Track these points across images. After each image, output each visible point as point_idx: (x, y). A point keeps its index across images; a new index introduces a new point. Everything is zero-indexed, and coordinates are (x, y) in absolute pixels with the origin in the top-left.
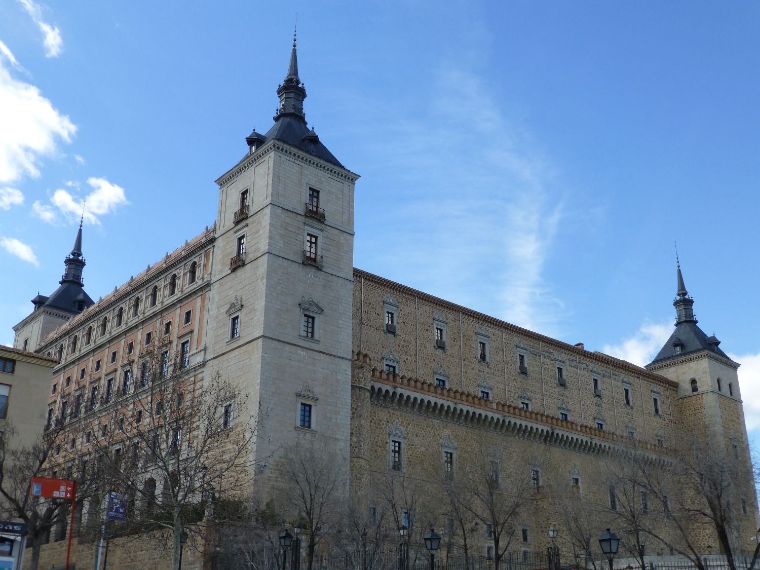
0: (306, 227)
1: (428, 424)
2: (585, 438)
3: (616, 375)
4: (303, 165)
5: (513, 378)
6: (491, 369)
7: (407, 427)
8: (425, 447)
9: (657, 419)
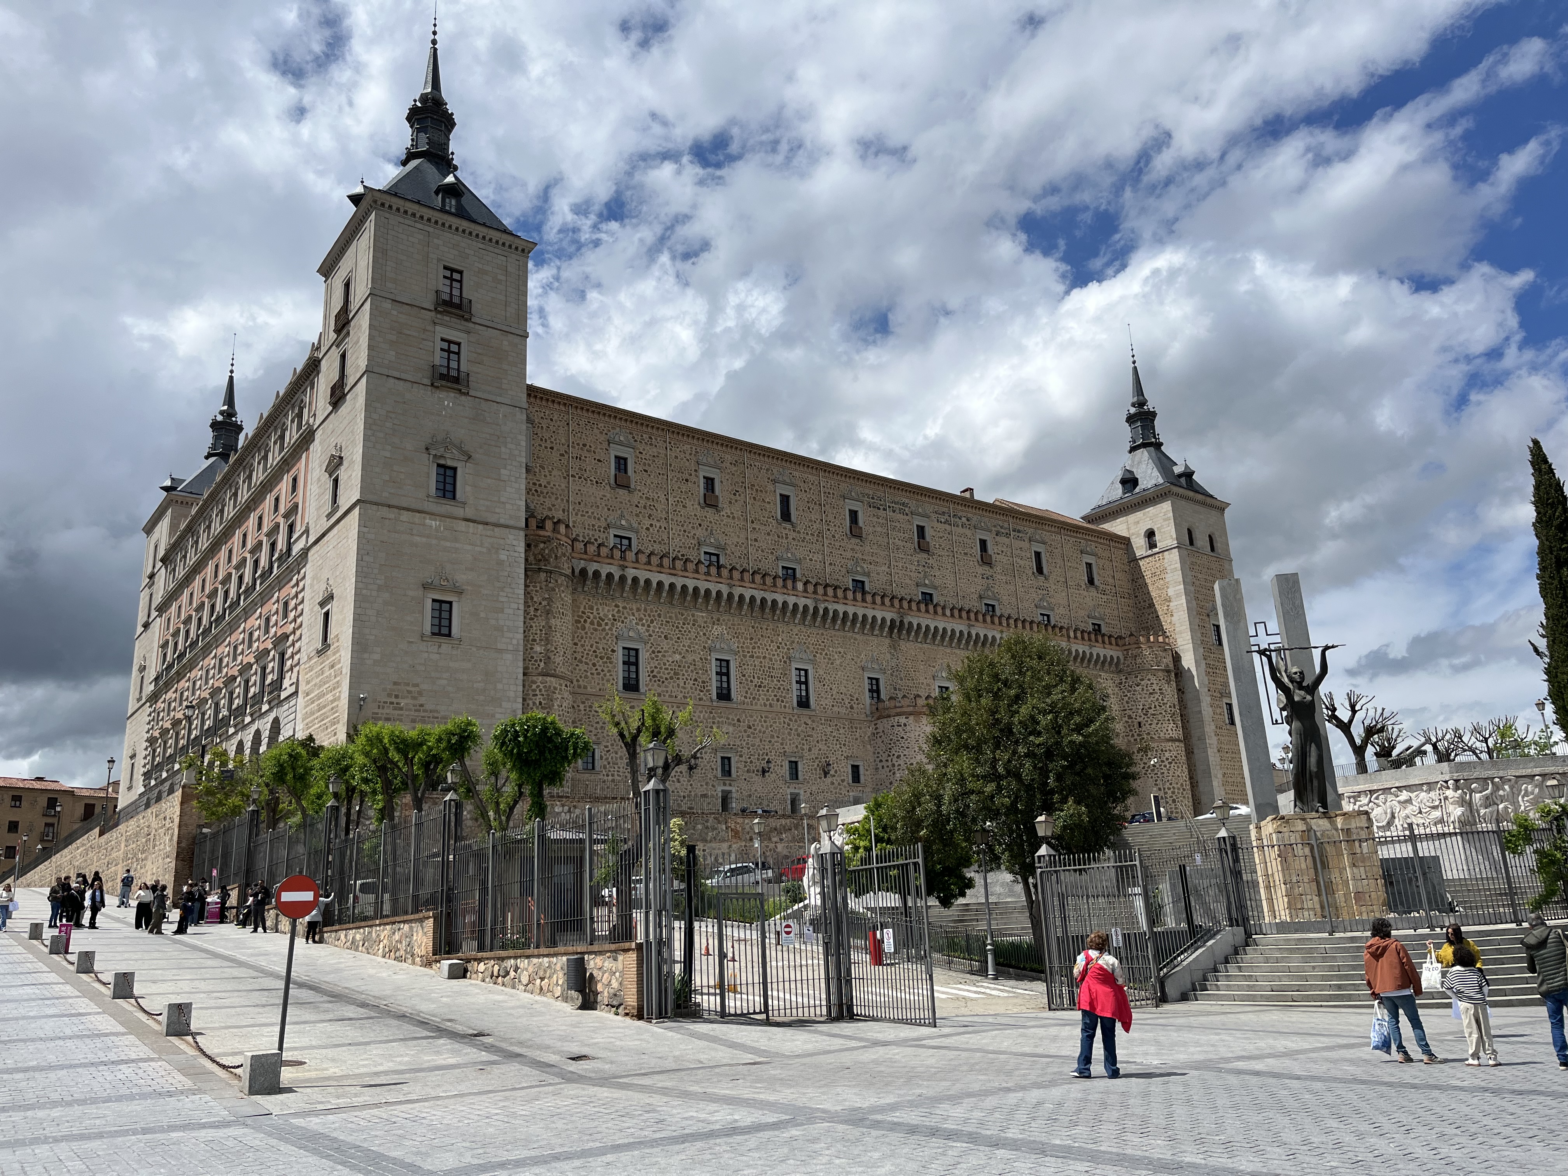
0: (438, 328)
1: (686, 619)
2: (959, 626)
3: (1019, 531)
4: (431, 230)
5: (837, 544)
6: (799, 532)
7: (649, 626)
8: (680, 654)
9: (1093, 592)
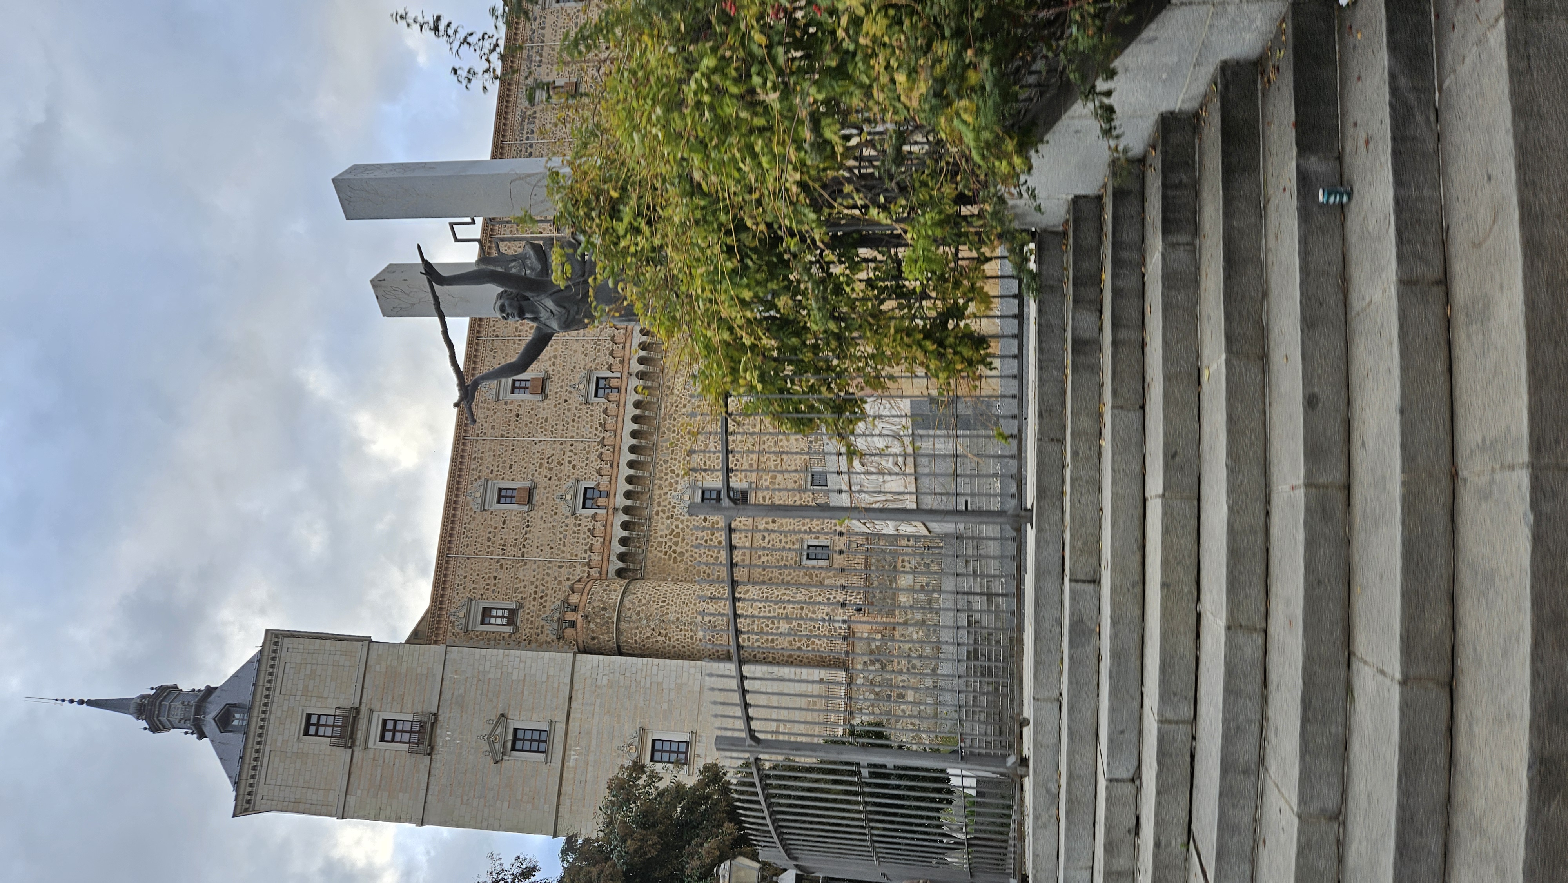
0: (370, 746)
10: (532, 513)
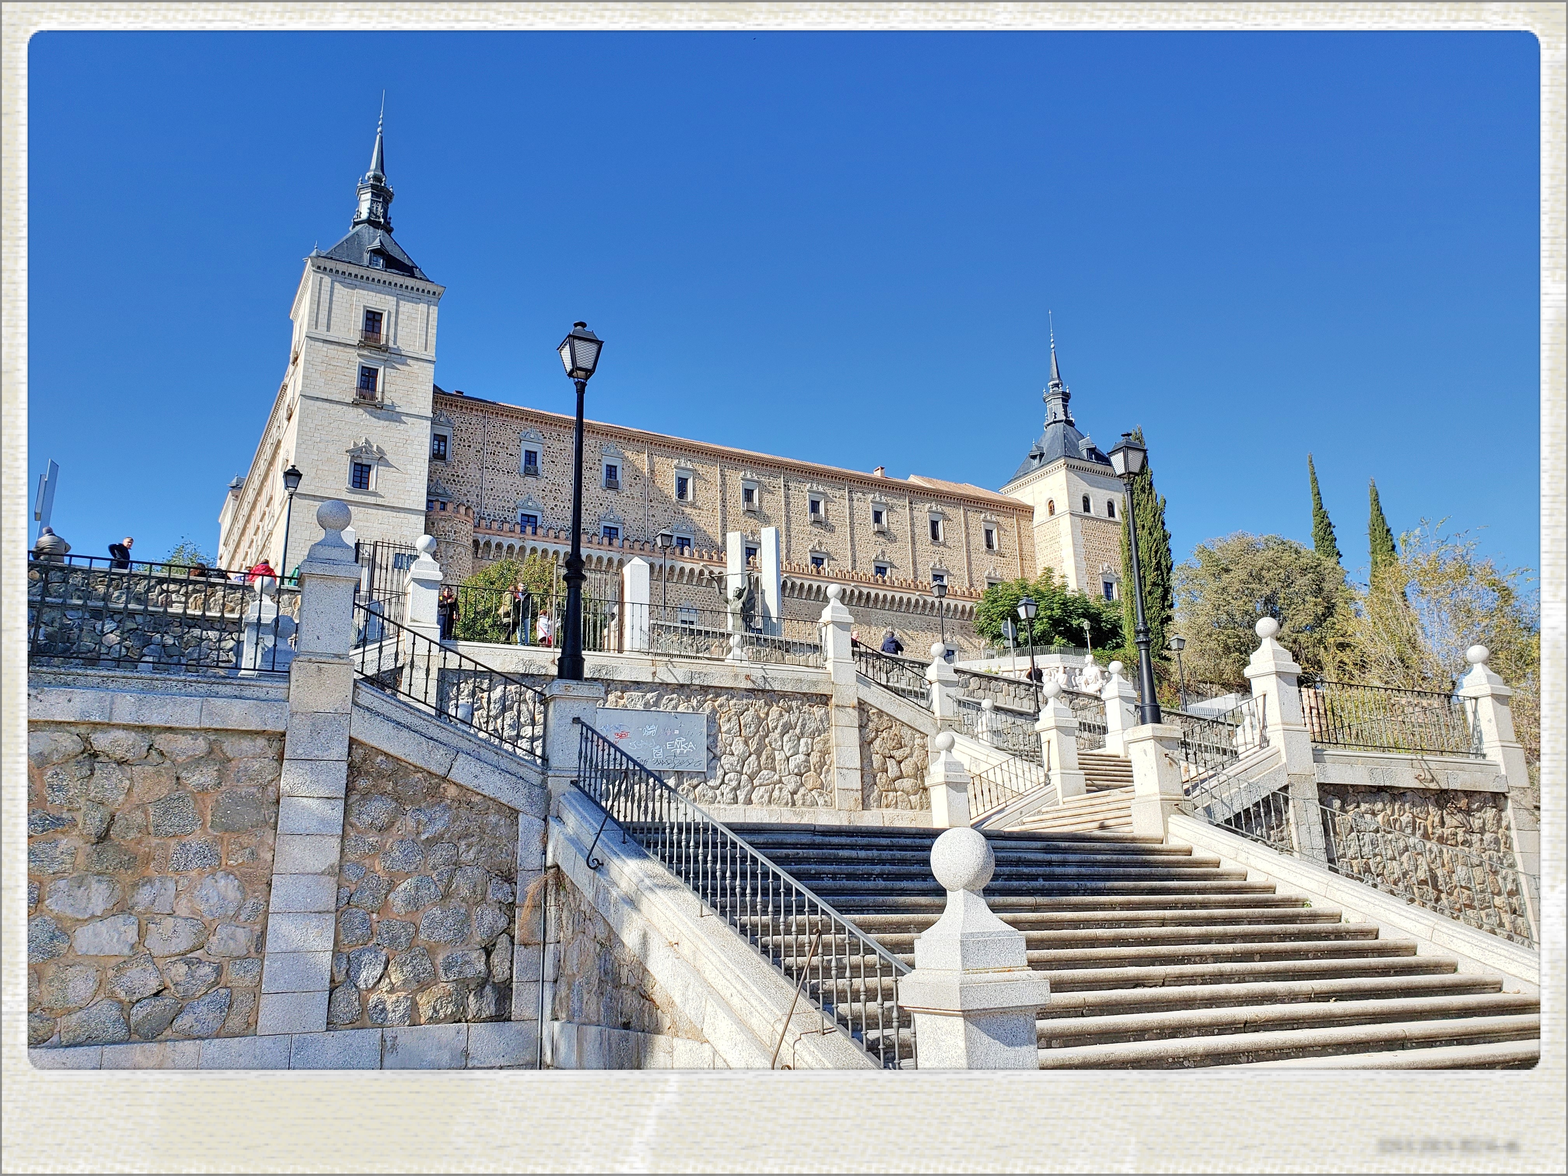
0: (360, 359)
3: (916, 504)
4: (358, 283)
5: (732, 518)
6: (695, 509)
9: (991, 555)
10: (518, 476)
